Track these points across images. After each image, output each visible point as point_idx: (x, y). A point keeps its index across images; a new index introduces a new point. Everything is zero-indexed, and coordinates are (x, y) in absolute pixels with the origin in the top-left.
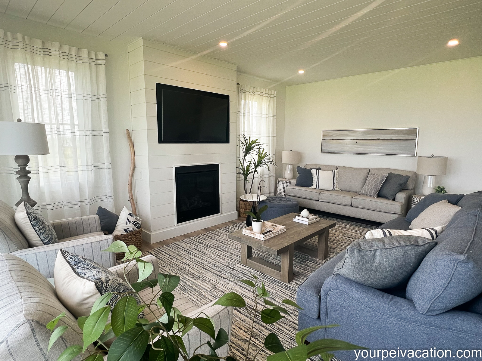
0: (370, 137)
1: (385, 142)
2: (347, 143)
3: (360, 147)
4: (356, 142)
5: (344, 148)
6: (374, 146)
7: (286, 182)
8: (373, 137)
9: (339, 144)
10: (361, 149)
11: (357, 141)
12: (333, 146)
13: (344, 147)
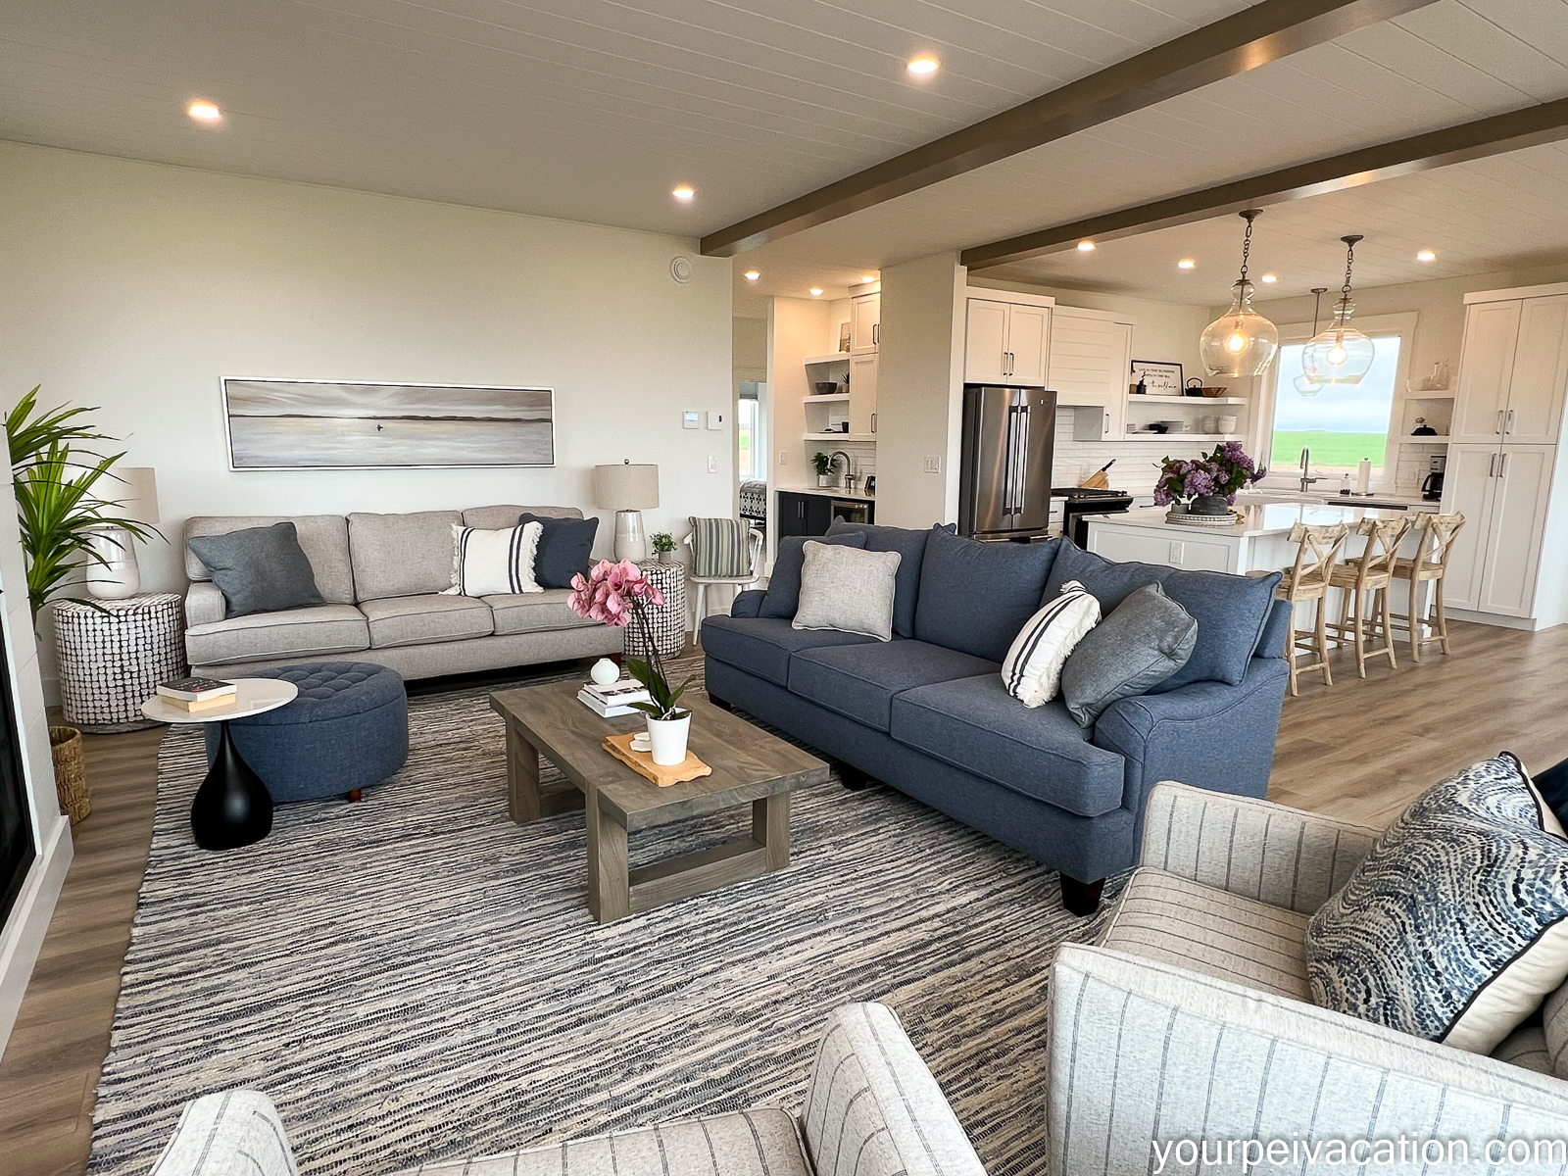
0: (424, 409)
1: (472, 427)
2: (346, 429)
3: (391, 446)
4: (379, 428)
5: (335, 448)
6: (439, 439)
7: (131, 612)
8: (433, 410)
9: (314, 433)
10: (400, 450)
11: (382, 423)
12: (287, 440)
13: (334, 445)
